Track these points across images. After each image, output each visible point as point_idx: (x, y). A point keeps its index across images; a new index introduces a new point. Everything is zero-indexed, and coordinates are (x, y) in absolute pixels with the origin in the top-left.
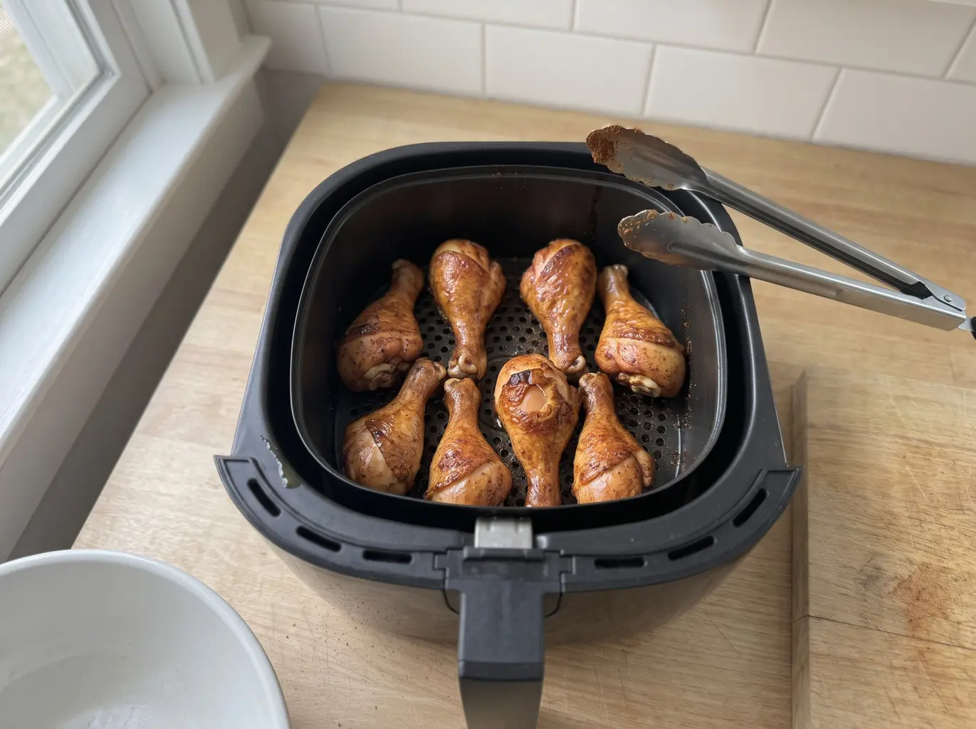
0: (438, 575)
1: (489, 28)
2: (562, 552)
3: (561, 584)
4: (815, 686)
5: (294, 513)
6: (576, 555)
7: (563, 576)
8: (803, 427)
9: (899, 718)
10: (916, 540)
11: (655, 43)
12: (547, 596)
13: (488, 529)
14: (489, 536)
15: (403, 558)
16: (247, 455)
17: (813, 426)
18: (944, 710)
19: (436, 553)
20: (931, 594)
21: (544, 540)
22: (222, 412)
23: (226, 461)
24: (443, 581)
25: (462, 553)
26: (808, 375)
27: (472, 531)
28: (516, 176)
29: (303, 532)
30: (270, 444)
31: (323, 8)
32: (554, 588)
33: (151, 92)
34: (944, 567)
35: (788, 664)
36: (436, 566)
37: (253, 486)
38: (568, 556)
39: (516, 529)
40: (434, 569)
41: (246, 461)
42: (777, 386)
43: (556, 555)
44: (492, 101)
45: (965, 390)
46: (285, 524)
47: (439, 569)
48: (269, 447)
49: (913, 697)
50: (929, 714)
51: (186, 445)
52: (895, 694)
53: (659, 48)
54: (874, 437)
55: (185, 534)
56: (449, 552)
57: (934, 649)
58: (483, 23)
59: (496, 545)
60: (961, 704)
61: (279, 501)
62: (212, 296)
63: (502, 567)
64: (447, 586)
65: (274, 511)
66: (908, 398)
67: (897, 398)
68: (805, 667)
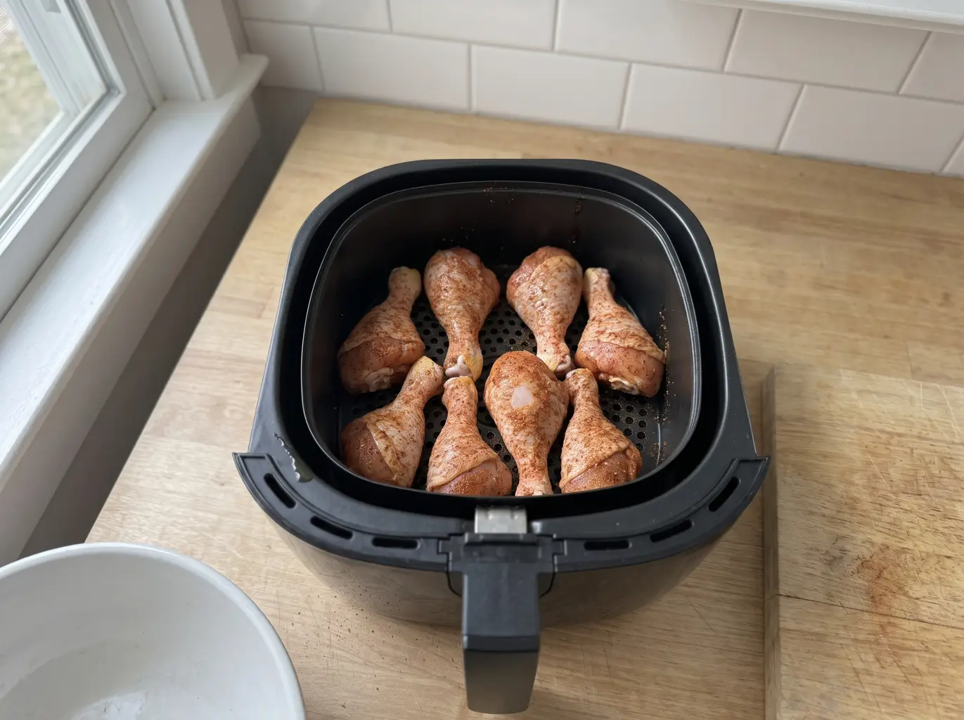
0: (442, 559)
1: (474, 48)
2: (555, 536)
3: (554, 565)
4: (785, 659)
5: (307, 504)
6: (567, 539)
7: (556, 557)
8: (771, 420)
9: (863, 687)
10: (876, 523)
11: (631, 63)
12: (541, 576)
13: (487, 516)
14: (488, 523)
15: (409, 543)
16: (263, 452)
17: (780, 419)
18: (905, 679)
19: (440, 539)
20: (891, 573)
21: (537, 526)
22: (227, 413)
23: (244, 457)
24: (447, 565)
25: (464, 539)
26: (776, 371)
27: (472, 518)
28: (506, 190)
29: (317, 522)
30: (284, 443)
31: (317, 29)
32: (549, 569)
33: (154, 109)
34: (903, 548)
35: (761, 641)
36: (440, 550)
37: (270, 480)
38: (560, 540)
39: (512, 517)
40: (438, 553)
41: (262, 458)
42: (747, 381)
43: (549, 540)
44: (478, 115)
45: (921, 383)
46: (300, 515)
47: (443, 553)
48: (283, 444)
49: (875, 668)
50: (890, 683)
51: (192, 445)
52: (859, 665)
53: (634, 66)
54: (838, 428)
55: (193, 529)
56: (452, 538)
57: (894, 623)
58: (470, 43)
59: (495, 531)
60: (919, 673)
61: (295, 495)
62: (214, 302)
63: (500, 551)
64: (450, 569)
65: (289, 503)
66: (869, 392)
67: (859, 392)
68: (776, 641)
